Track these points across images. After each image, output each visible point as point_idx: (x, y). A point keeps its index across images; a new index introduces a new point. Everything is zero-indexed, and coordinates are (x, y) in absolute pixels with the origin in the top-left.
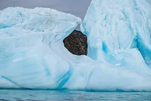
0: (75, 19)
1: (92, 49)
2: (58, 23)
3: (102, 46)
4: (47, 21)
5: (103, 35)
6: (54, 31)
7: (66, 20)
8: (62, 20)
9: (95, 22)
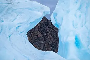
0: (42, 8)
1: (63, 43)
2: (20, 13)
3: (74, 40)
4: (8, 10)
5: (77, 28)
6: (16, 22)
7: (31, 9)
8: (26, 9)
9: (68, 12)
